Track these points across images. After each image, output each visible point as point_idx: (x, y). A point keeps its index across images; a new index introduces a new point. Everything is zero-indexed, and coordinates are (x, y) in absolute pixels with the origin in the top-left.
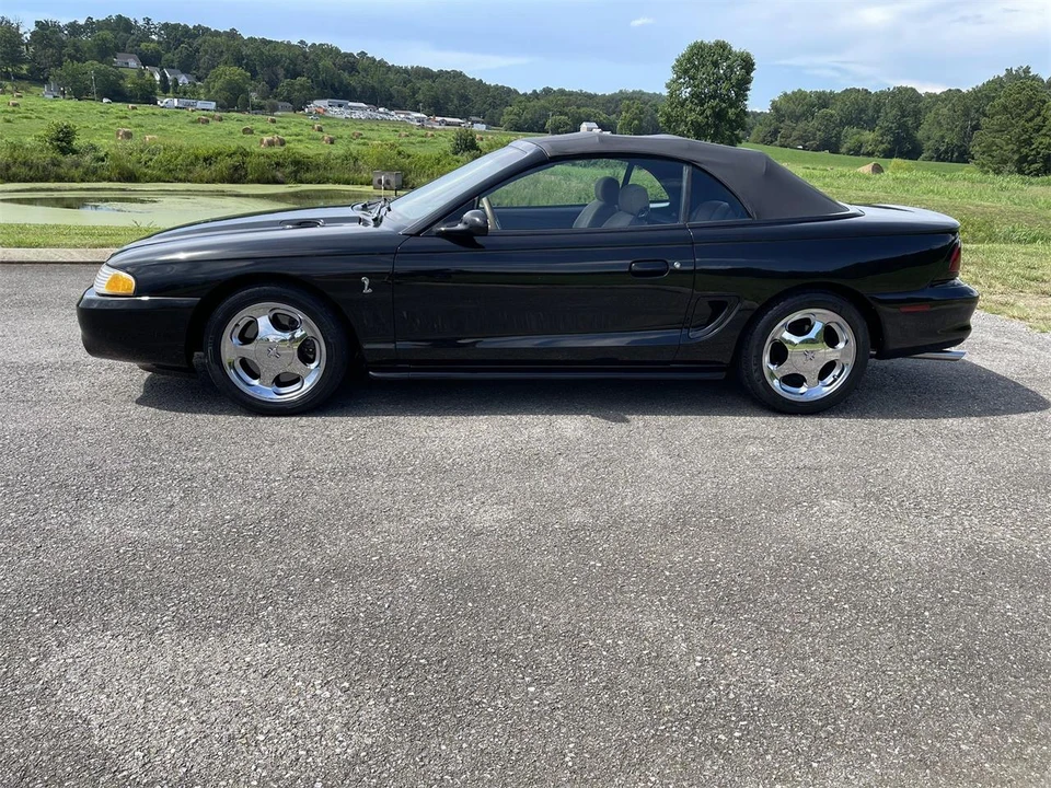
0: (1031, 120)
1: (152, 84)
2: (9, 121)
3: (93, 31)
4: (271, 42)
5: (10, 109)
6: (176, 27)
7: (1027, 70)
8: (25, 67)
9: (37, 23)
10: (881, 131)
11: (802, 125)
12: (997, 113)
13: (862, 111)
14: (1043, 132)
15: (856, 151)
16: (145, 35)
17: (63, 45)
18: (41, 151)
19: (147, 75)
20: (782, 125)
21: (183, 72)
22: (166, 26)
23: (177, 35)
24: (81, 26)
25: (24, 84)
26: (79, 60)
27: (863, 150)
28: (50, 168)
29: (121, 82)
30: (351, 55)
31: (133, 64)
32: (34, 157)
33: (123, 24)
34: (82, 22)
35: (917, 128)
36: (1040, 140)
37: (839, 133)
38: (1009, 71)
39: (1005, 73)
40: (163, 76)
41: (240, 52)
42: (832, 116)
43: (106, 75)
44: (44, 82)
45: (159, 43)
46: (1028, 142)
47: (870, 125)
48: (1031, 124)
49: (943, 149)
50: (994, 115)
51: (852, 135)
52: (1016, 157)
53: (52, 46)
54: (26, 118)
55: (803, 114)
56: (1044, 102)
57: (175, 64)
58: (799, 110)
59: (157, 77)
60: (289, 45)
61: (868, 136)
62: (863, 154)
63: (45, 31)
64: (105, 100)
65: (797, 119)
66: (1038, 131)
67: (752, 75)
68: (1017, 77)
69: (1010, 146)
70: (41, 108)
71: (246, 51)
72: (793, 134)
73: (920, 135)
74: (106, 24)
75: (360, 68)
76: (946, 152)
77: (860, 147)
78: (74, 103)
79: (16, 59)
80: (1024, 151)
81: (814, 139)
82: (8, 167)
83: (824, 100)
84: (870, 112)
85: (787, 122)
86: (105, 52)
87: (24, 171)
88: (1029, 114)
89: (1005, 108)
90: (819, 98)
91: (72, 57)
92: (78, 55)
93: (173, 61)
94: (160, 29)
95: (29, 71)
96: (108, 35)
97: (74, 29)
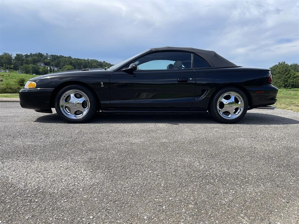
0: (287, 75)
1: (47, 71)
2: (7, 79)
3: (32, 57)
4: (80, 59)
5: (7, 76)
6: (55, 56)
7: (284, 63)
8: (12, 66)
9: (17, 54)
14: (291, 78)
16: (46, 58)
17: (23, 60)
18: (15, 85)
19: (46, 68)
21: (56, 67)
22: (52, 55)
23: (55, 58)
24: (29, 55)
25: (12, 70)
26: (27, 64)
28: (17, 89)
29: (39, 70)
30: (101, 62)
31: (42, 65)
32: (13, 87)
33: (40, 55)
34: (29, 54)
36: (290, 80)
38: (279, 63)
40: (50, 68)
41: (71, 62)
43: (35, 68)
44: (18, 69)
45: (50, 60)
46: (287, 81)
48: (287, 76)
50: (276, 74)
52: (284, 85)
53: (20, 60)
54: (12, 78)
56: (290, 70)
57: (54, 65)
59: (49, 68)
60: (85, 60)
63: (19, 57)
64: (34, 74)
66: (289, 78)
68: (282, 64)
69: (282, 82)
70: (16, 76)
71: (73, 61)
74: (36, 55)
75: (103, 65)
78: (25, 74)
79: (10, 63)
80: (286, 83)
82: (5, 89)
86: (35, 62)
87: (10, 90)
88: (286, 74)
89: (279, 72)
91: (26, 63)
92: (27, 63)
93: (53, 64)
94: (50, 56)
95: (13, 67)
96: (36, 58)
97: (27, 56)
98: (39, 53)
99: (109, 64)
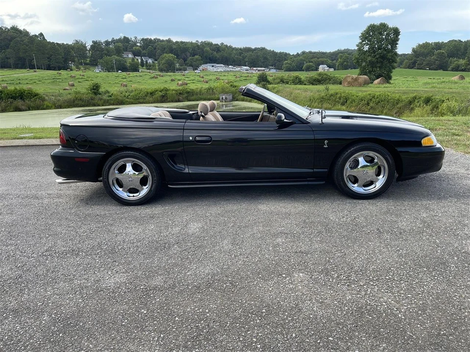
1: (137, 64)
2: (80, 82)
3: (114, 43)
4: (184, 42)
5: (81, 77)
6: (146, 40)
8: (88, 60)
9: (93, 42)
16: (135, 44)
17: (102, 50)
18: (87, 94)
19: (136, 60)
21: (150, 58)
22: (143, 39)
23: (147, 42)
24: (110, 42)
25: (88, 66)
26: (109, 56)
28: (90, 101)
29: (126, 64)
30: (217, 45)
31: (130, 56)
32: (84, 97)
33: (126, 40)
34: (110, 40)
40: (142, 60)
41: (172, 47)
43: (120, 61)
44: (96, 65)
45: (140, 46)
53: (98, 50)
54: (87, 80)
57: (146, 55)
59: (140, 61)
60: (192, 43)
63: (96, 45)
64: (120, 71)
70: (92, 76)
71: (174, 47)
74: (119, 40)
75: (221, 49)
78: (107, 73)
79: (85, 57)
82: (74, 101)
86: (119, 52)
87: (80, 102)
91: (106, 55)
92: (109, 53)
93: (146, 53)
94: (141, 41)
95: (90, 61)
96: (120, 44)
97: (107, 43)
98: (125, 37)
99: (229, 46)
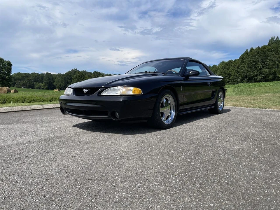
7: (76, 69)
10: (45, 83)
11: (22, 82)
12: (75, 78)
13: (38, 78)
15: (39, 88)
20: (16, 82)
27: (41, 88)
35: (54, 82)
37: (33, 84)
38: (72, 69)
39: (71, 70)
42: (30, 79)
47: (42, 82)
49: (61, 87)
50: (74, 79)
51: (37, 84)
55: (22, 79)
58: (20, 78)
61: (41, 84)
62: (41, 89)
65: (20, 80)
67: (12, 67)
68: (75, 71)
72: (20, 84)
73: (55, 84)
76: (62, 88)
77: (40, 87)
81: (27, 85)
83: (27, 75)
84: (40, 79)
85: (18, 81)
89: (76, 77)
90: (25, 75)
